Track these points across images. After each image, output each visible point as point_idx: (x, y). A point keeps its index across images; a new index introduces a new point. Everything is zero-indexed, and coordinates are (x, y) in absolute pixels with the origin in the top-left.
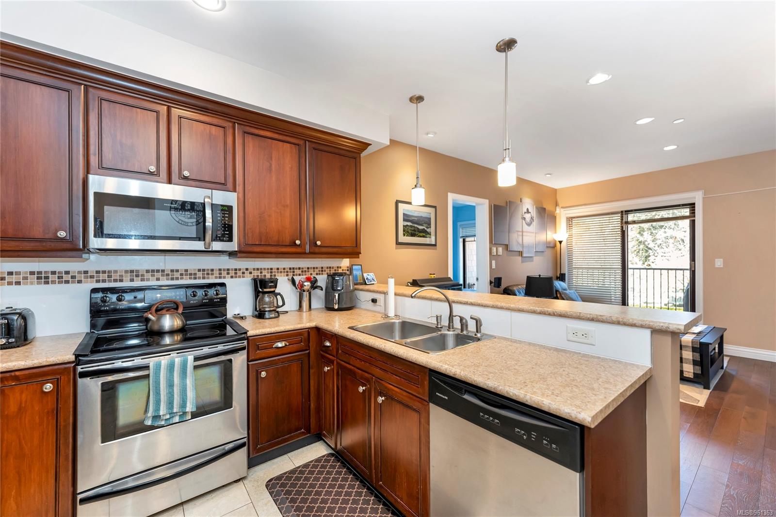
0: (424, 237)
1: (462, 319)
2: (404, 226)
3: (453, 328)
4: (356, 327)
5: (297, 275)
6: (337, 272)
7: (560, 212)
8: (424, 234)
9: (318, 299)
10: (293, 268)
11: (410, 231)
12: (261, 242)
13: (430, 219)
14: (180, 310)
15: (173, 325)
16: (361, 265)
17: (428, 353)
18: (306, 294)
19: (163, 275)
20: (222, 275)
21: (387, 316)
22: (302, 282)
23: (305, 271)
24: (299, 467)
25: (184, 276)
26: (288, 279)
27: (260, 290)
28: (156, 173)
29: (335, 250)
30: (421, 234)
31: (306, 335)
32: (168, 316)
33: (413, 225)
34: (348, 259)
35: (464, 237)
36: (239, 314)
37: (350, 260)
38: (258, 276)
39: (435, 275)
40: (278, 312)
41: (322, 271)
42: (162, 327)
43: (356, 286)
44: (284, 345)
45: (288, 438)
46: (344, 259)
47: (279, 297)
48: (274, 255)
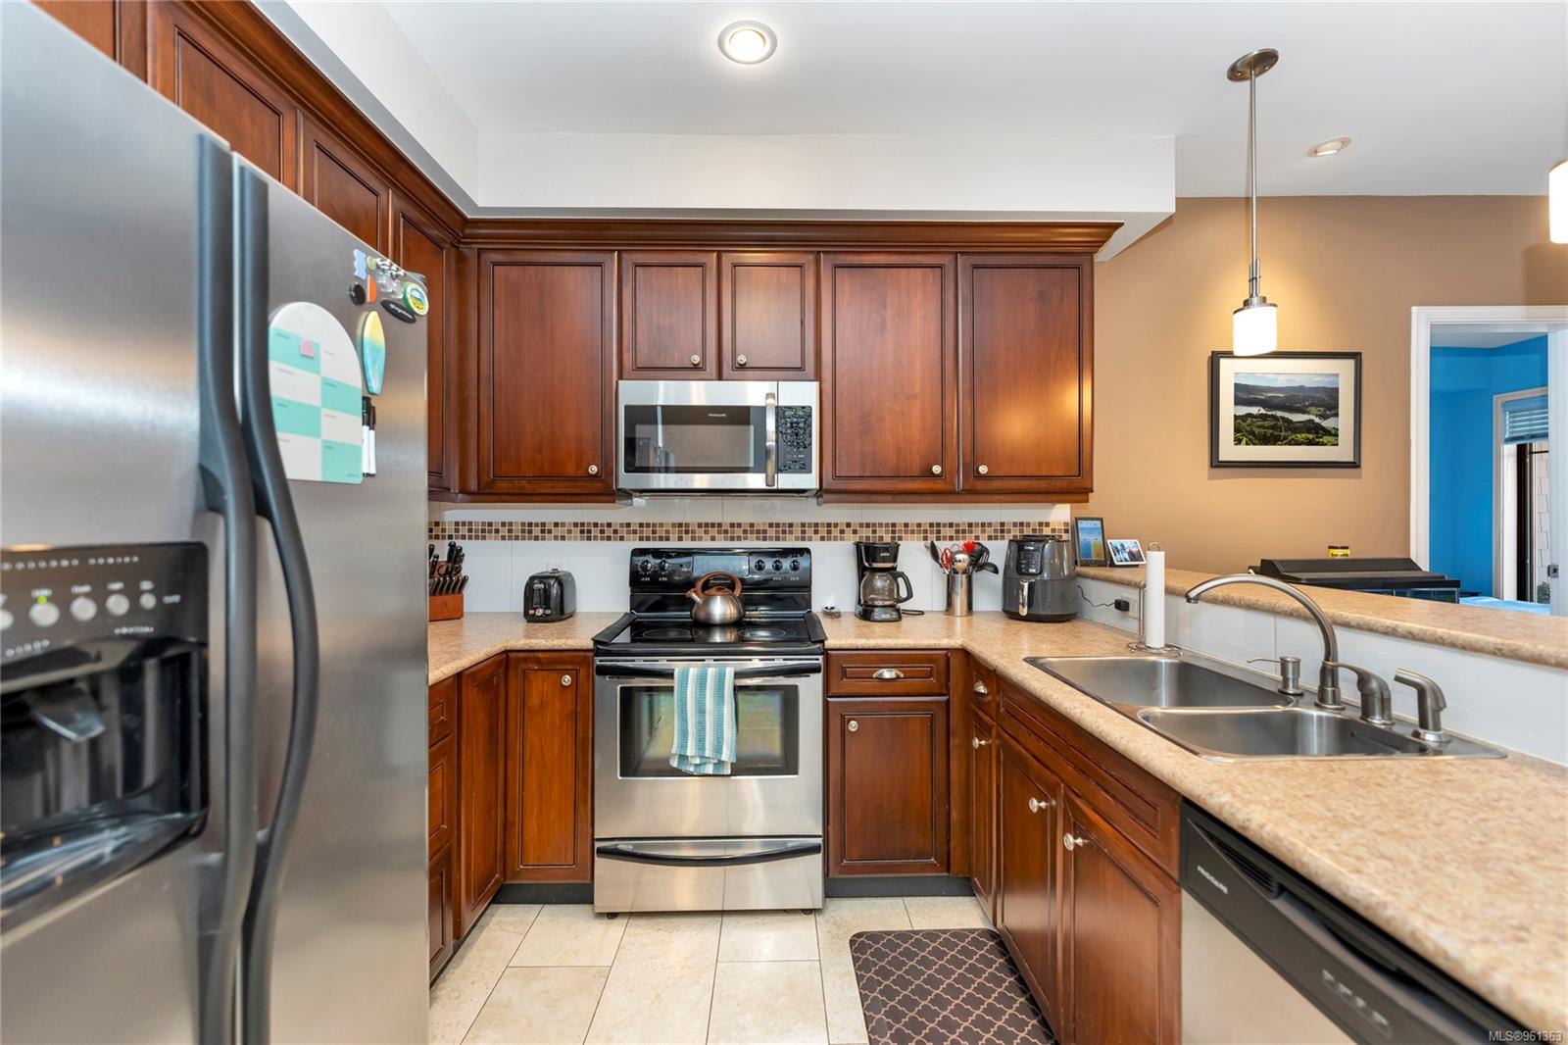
0: (1310, 443)
1: (1363, 679)
2: (1236, 417)
3: (1334, 703)
4: (1043, 661)
5: (945, 538)
6: (1037, 534)
8: (1311, 436)
9: (988, 593)
10: (938, 525)
11: (1257, 431)
12: (864, 472)
13: (1333, 393)
14: (737, 592)
15: (725, 614)
16: (1101, 520)
17: (1195, 753)
18: (961, 579)
19: (719, 532)
20: (807, 535)
21: (1141, 646)
22: (952, 553)
23: (964, 531)
24: (916, 932)
25: (749, 535)
26: (926, 547)
27: (866, 564)
28: (701, 366)
29: (1023, 484)
30: (1300, 437)
31: (943, 661)
32: (719, 598)
33: (1270, 413)
34: (1068, 506)
35: (1522, 438)
36: (833, 608)
37: (1071, 508)
38: (868, 538)
39: (1348, 551)
40: (898, 610)
41: (1002, 531)
42: (709, 615)
43: (1079, 569)
44: (894, 676)
45: (901, 865)
46: (1058, 506)
47: (900, 580)
48: (889, 497)
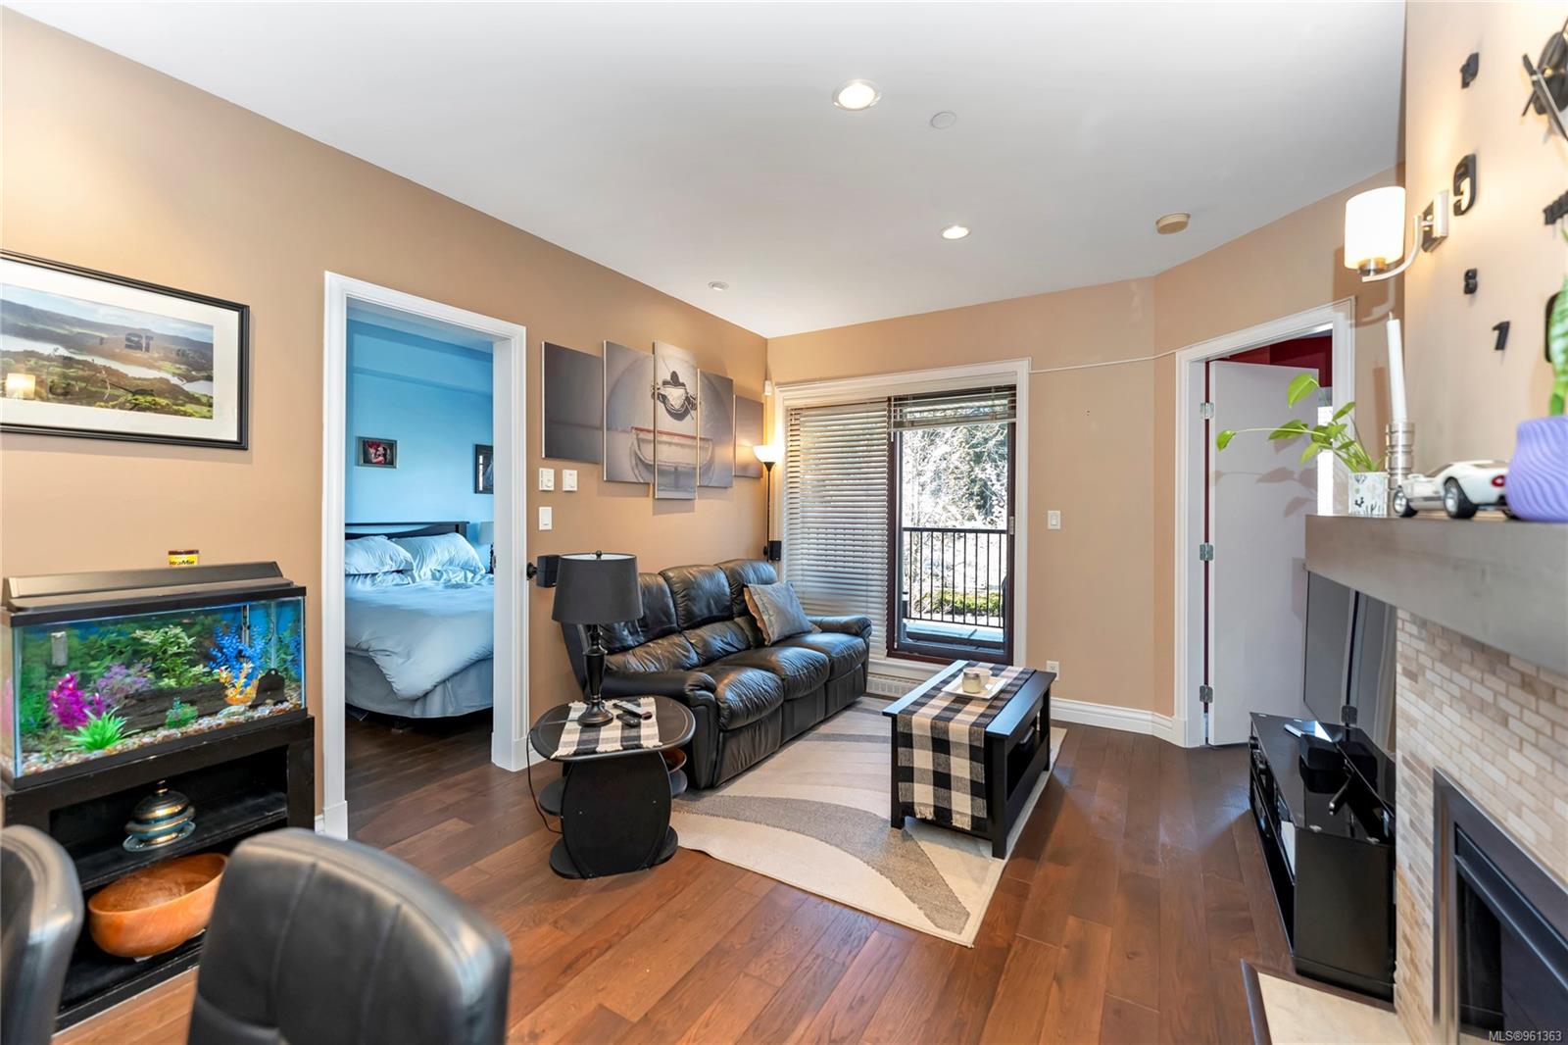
7: (773, 394)
8: (162, 402)
13: (202, 348)
30: (142, 400)
39: (192, 557)
